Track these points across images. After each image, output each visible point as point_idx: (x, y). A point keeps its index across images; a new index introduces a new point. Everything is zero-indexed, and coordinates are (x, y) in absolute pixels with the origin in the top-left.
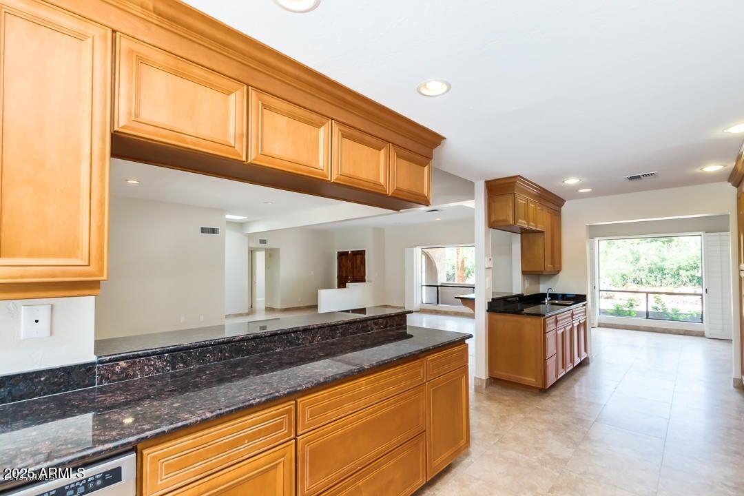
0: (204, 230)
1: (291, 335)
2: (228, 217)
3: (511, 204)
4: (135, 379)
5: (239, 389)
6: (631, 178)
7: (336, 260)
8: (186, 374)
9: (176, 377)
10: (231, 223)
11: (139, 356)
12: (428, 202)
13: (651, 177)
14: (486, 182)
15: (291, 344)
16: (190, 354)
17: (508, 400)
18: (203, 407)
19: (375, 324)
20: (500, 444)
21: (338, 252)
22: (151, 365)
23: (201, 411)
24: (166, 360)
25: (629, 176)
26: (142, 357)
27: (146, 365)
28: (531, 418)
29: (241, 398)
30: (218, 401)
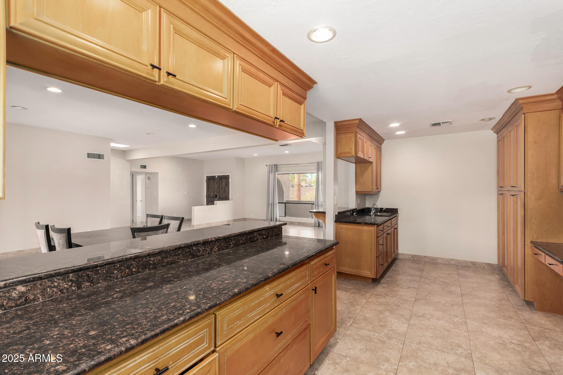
0: (90, 156)
1: (192, 248)
2: (113, 145)
3: (353, 140)
4: (36, 303)
5: (158, 308)
6: (434, 125)
7: (206, 183)
8: (94, 293)
9: (83, 297)
10: (114, 151)
11: (40, 278)
12: (303, 134)
13: (447, 124)
14: (335, 122)
15: (193, 256)
16: (97, 273)
17: (352, 289)
18: (125, 334)
19: (260, 235)
20: (354, 325)
21: (207, 177)
22: (55, 287)
23: (124, 339)
24: (71, 281)
25: (433, 123)
26: (44, 279)
27: (49, 287)
28: (371, 302)
29: (164, 318)
30: (139, 324)
